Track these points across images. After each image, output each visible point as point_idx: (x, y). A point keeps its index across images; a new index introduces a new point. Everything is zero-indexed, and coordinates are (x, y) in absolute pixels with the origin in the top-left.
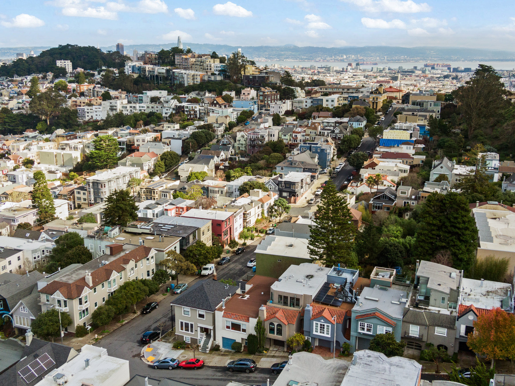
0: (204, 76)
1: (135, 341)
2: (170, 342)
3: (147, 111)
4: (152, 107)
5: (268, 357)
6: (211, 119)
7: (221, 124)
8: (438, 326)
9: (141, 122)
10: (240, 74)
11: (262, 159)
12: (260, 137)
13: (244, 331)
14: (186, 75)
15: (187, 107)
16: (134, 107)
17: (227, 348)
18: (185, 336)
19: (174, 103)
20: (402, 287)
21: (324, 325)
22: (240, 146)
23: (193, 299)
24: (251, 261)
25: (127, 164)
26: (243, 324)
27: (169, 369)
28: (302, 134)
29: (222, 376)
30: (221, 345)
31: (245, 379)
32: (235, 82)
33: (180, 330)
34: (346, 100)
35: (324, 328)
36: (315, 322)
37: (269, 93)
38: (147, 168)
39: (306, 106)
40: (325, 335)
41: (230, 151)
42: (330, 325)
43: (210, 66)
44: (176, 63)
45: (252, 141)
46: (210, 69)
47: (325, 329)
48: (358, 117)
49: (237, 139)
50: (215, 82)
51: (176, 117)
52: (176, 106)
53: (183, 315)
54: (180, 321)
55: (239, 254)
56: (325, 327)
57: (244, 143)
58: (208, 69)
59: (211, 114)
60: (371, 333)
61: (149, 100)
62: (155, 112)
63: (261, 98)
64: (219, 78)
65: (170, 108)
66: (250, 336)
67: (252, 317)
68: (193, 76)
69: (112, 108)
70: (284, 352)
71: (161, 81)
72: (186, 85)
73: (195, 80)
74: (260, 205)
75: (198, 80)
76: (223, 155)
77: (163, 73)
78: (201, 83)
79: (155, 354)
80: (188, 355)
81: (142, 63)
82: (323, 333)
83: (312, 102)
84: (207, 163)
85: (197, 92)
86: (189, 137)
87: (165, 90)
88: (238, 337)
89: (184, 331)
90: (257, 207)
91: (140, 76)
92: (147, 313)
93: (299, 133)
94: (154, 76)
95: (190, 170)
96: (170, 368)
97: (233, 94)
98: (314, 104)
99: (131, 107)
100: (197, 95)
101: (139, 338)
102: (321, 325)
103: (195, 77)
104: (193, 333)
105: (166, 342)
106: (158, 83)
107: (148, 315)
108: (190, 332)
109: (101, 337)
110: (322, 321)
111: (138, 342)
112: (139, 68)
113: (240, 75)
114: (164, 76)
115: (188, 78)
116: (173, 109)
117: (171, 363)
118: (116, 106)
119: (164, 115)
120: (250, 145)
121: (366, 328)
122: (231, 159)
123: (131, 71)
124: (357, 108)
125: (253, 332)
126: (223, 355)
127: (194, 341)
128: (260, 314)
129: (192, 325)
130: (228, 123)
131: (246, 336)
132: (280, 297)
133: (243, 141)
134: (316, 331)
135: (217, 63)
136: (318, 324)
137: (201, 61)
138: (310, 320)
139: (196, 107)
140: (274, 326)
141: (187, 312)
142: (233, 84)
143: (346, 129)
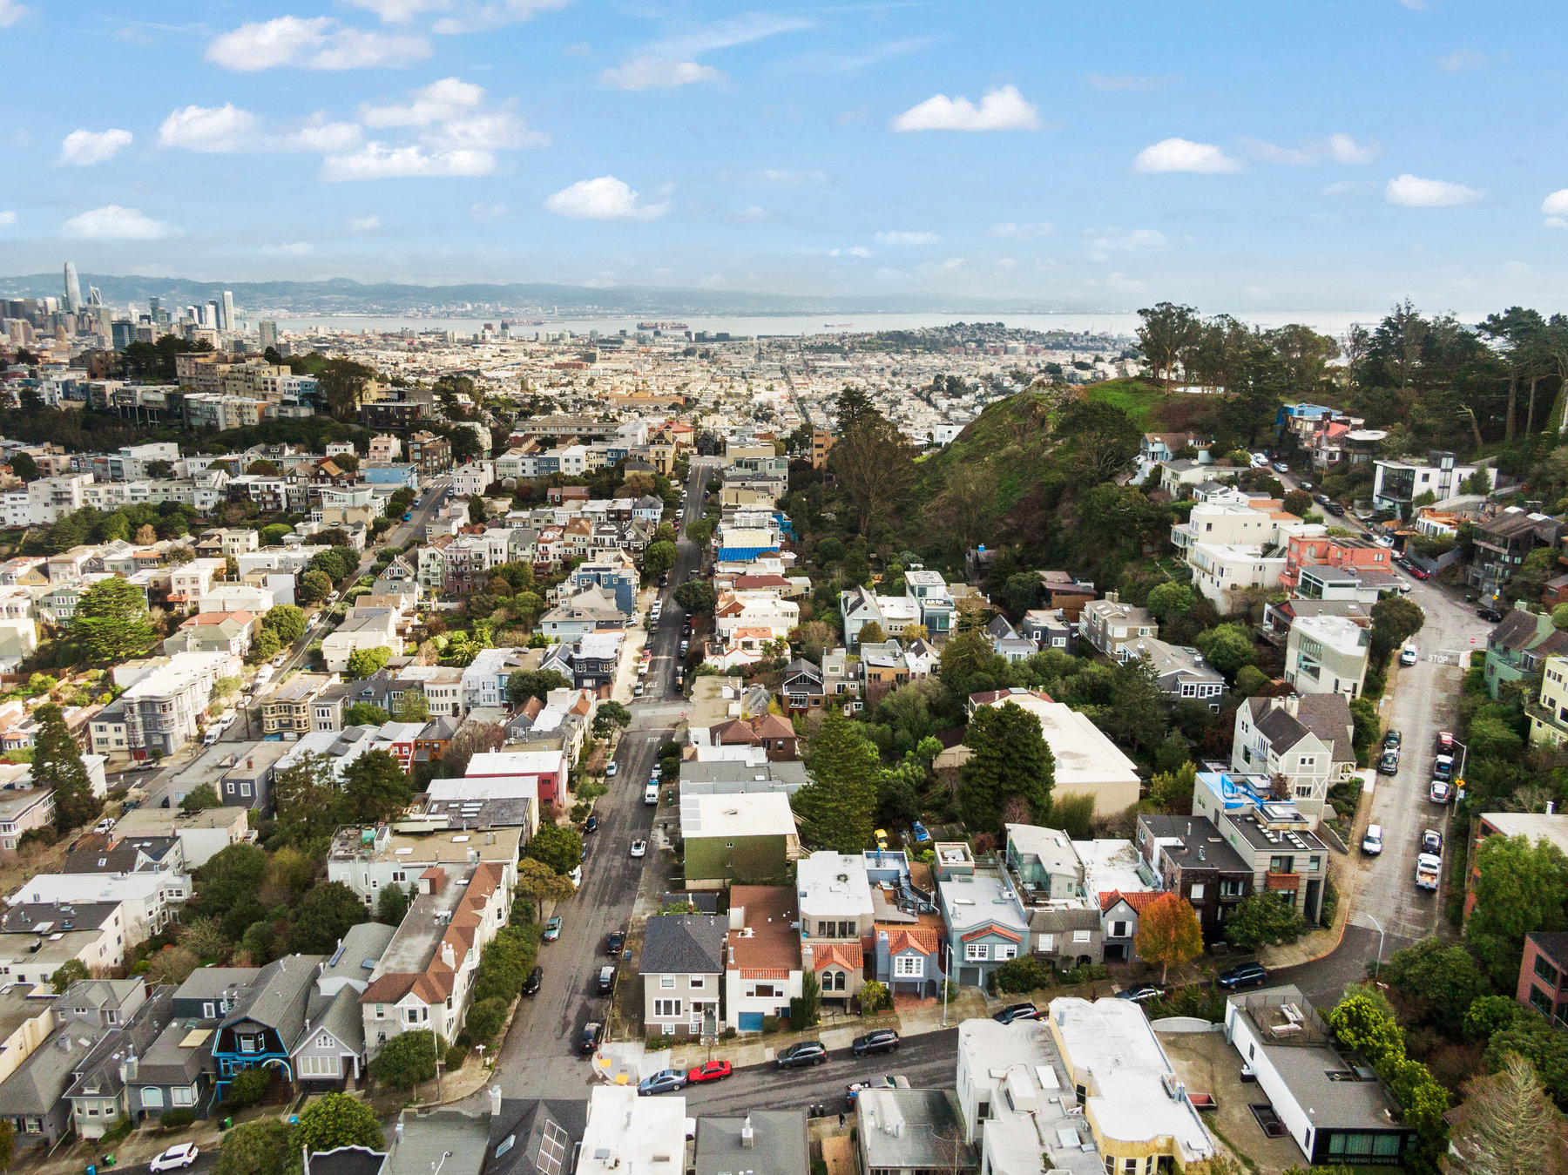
0: (269, 407)
1: (565, 1052)
2: (629, 1041)
3: (157, 500)
4: (164, 490)
5: (827, 1028)
6: (330, 512)
7: (358, 525)
8: (1078, 929)
9: (149, 528)
10: (352, 402)
11: (496, 606)
12: (473, 556)
13: (780, 994)
14: (219, 406)
15: (256, 487)
16: (116, 491)
17: (750, 1028)
18: (664, 1024)
19: (220, 478)
20: (988, 872)
21: (911, 960)
22: (430, 577)
23: (678, 958)
25: (189, 644)
26: (777, 984)
28: (557, 543)
29: (777, 1080)
30: (736, 1025)
31: (821, 1076)
33: (655, 1015)
34: (603, 458)
35: (911, 964)
36: (897, 957)
37: (431, 444)
38: (238, 650)
39: (524, 471)
40: (914, 975)
41: (416, 593)
42: (922, 958)
43: (274, 382)
44: (180, 373)
45: (456, 565)
46: (274, 389)
47: (914, 966)
48: (647, 497)
49: (420, 562)
51: (234, 511)
52: (228, 485)
53: (661, 988)
54: (655, 998)
56: (914, 962)
57: (439, 570)
58: (266, 389)
59: (326, 503)
60: (985, 959)
61: (140, 468)
62: (175, 504)
63: (418, 456)
64: (305, 412)
65: (213, 489)
66: (793, 1001)
67: (793, 970)
68: (240, 407)
69: (60, 498)
70: (847, 1014)
71: (154, 419)
72: (223, 428)
76: (405, 602)
77: (157, 402)
78: (260, 424)
79: (624, 1068)
80: (690, 1057)
81: (85, 374)
82: (910, 972)
83: (535, 464)
86: (308, 565)
87: (169, 441)
88: (768, 1006)
92: (535, 992)
93: (551, 541)
94: (133, 409)
95: (348, 646)
96: (676, 1088)
97: (350, 449)
98: (542, 469)
99: (109, 492)
101: (566, 1044)
102: (907, 960)
103: (245, 410)
104: (681, 1016)
105: (622, 1041)
106: (145, 423)
107: (539, 996)
108: (674, 1015)
109: (493, 1060)
110: (909, 953)
111: (572, 1053)
112: (85, 389)
113: (351, 405)
115: (226, 413)
116: (221, 492)
117: (676, 1078)
118: (68, 492)
119: (198, 506)
120: (453, 574)
121: (977, 952)
123: (61, 395)
124: (635, 476)
125: (798, 994)
126: (747, 1043)
127: (682, 1029)
128: (805, 963)
129: (678, 1003)
130: (371, 520)
131: (784, 1002)
132: (822, 924)
133: (435, 568)
134: (900, 972)
135: (287, 373)
136: (901, 959)
137: (246, 371)
138: (889, 955)
139: (277, 486)
140: (830, 977)
141: (669, 982)
142: (341, 425)
143: (645, 530)
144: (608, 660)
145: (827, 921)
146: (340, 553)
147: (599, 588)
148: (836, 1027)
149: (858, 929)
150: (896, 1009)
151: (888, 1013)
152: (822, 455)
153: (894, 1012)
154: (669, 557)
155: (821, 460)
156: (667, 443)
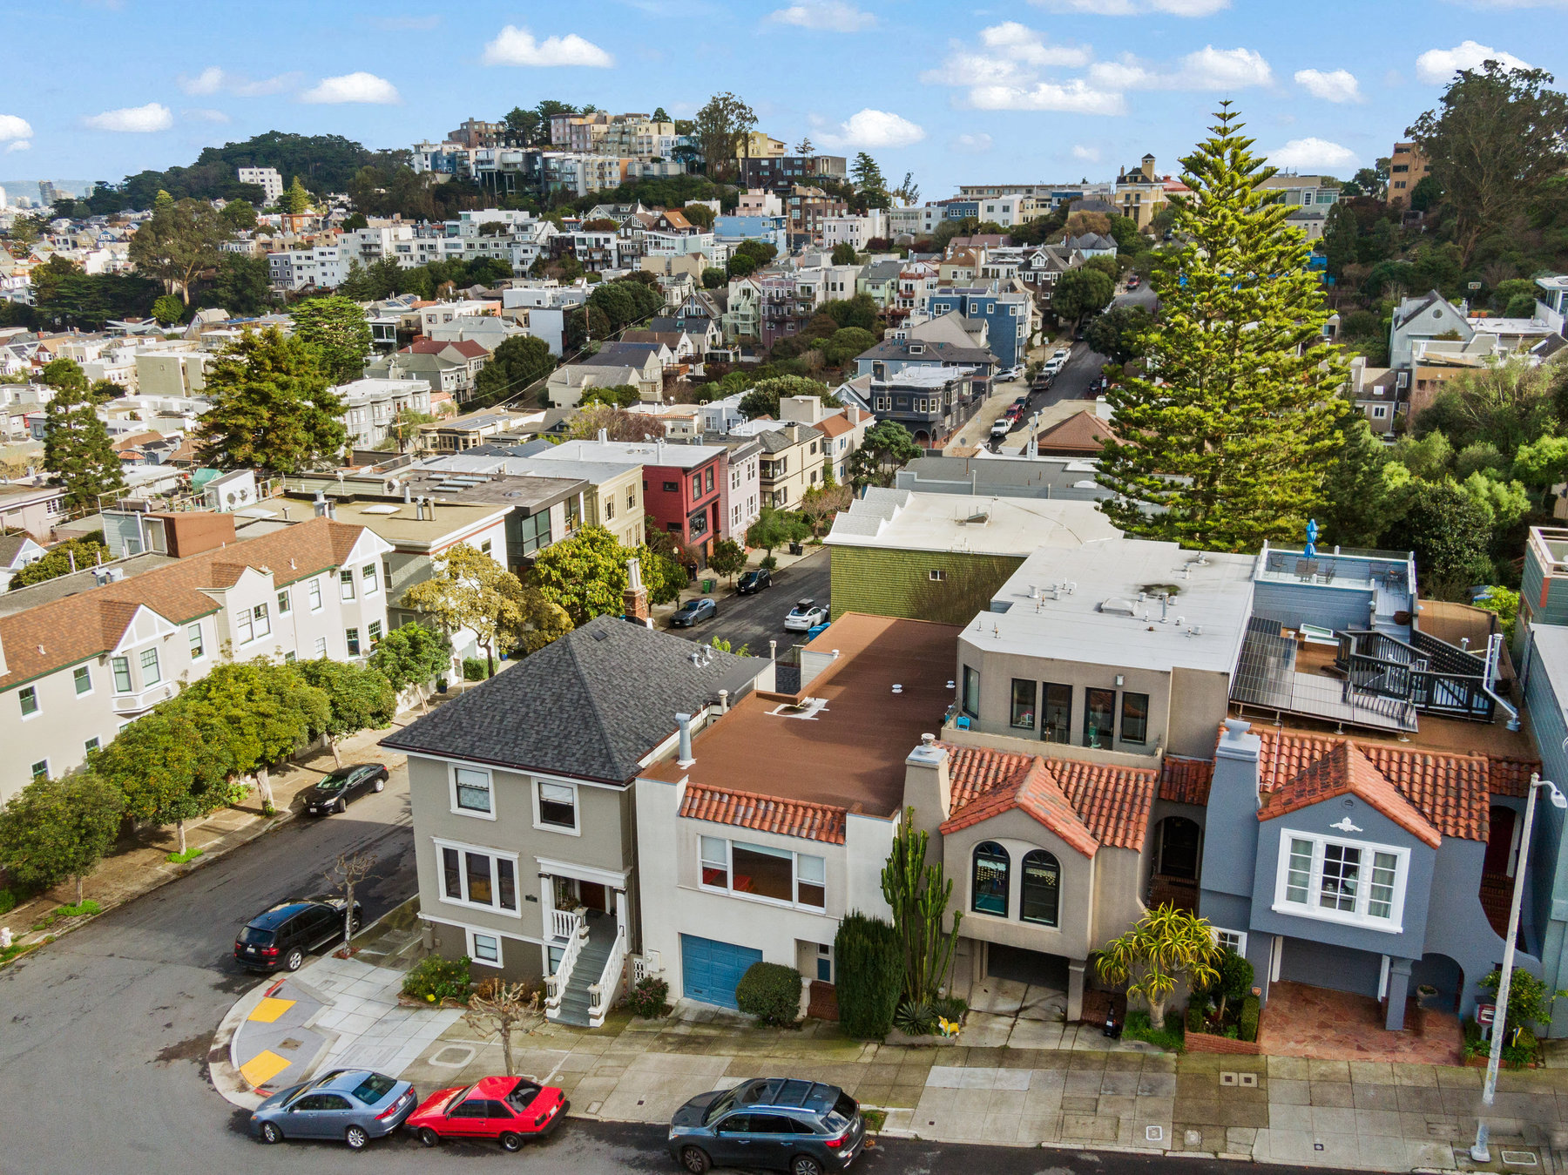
0: (633, 164)
1: (213, 960)
3: (468, 257)
4: (483, 246)
5: (970, 1055)
6: (652, 262)
7: (681, 277)
9: (450, 284)
10: (734, 156)
11: (810, 347)
13: (813, 895)
14: (579, 165)
15: (583, 241)
16: (431, 247)
17: (712, 997)
18: (470, 930)
19: (544, 230)
21: (1353, 854)
22: (739, 321)
23: (511, 720)
24: (803, 609)
25: (391, 373)
26: (808, 858)
27: (344, 1144)
28: (929, 280)
30: (673, 977)
32: (719, 179)
33: (444, 898)
34: (1044, 206)
35: (1351, 871)
36: (1287, 836)
37: (817, 201)
38: (453, 388)
39: (928, 226)
40: (1360, 917)
41: (709, 335)
42: (1404, 855)
43: (650, 143)
44: (554, 139)
45: (776, 305)
46: (650, 150)
47: (1364, 882)
48: (1093, 236)
49: (731, 301)
50: (664, 180)
51: (551, 270)
52: (551, 237)
53: (455, 809)
54: (441, 843)
55: (748, 593)
56: (1366, 865)
57: (751, 312)
59: (651, 251)
62: (489, 259)
63: (796, 214)
64: (674, 169)
65: (534, 244)
66: (853, 926)
67: (866, 811)
68: (601, 166)
69: (368, 252)
70: (1065, 1021)
71: (511, 187)
72: (582, 193)
73: (607, 179)
74: (818, 440)
75: (615, 179)
76: (687, 344)
77: (515, 165)
78: (622, 186)
79: (297, 1035)
81: (460, 146)
82: (1347, 905)
83: (944, 214)
84: (640, 364)
85: (611, 207)
86: (583, 302)
87: (522, 209)
88: (777, 931)
89: (465, 901)
90: (807, 446)
91: (453, 179)
92: (321, 813)
93: (920, 277)
94: (490, 175)
95: (584, 383)
96: (355, 1139)
97: (715, 205)
98: (950, 219)
99: (422, 247)
100: (611, 213)
102: (1332, 851)
103: (607, 169)
104: (516, 914)
105: (374, 961)
106: (504, 194)
108: (496, 908)
109: (39, 939)
110: (1346, 824)
111: (224, 966)
112: (452, 159)
113: (732, 161)
114: (518, 172)
115: (585, 174)
116: (543, 248)
117: (360, 1107)
118: (378, 246)
119: (516, 265)
120: (771, 319)
122: (711, 358)
123: (429, 168)
124: (1083, 217)
125: (877, 906)
126: (684, 1043)
127: (523, 956)
128: (909, 796)
129: (506, 869)
130: (701, 273)
131: (824, 928)
132: (1023, 691)
133: (747, 308)
134: (1298, 895)
135: (669, 132)
136: (1308, 845)
137: (622, 130)
138: (1255, 821)
139: (607, 241)
140: (1002, 867)
141: (477, 793)
142: (714, 185)
143: (1067, 259)
144: (927, 390)
145: (1040, 678)
146: (628, 289)
147: (961, 316)
148: (1005, 1056)
149: (1159, 722)
150: (1267, 1041)
151: (1227, 1052)
152: (1403, 185)
153: (1255, 1053)
154: (1092, 288)
155: (1401, 192)
156: (1145, 180)
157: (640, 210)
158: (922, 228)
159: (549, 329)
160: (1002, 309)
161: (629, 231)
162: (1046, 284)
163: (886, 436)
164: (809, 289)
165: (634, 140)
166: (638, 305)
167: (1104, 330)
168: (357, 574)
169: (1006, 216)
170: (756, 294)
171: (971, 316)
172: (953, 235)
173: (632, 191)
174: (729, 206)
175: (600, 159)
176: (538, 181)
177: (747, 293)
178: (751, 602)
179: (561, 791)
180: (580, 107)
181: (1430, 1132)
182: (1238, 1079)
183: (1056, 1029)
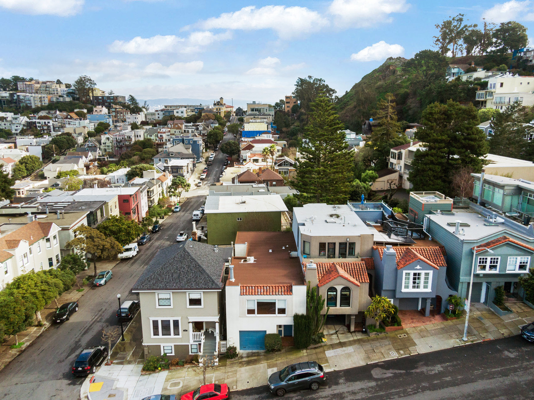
0: (52, 97)
1: (60, 375)
2: (129, 362)
6: (68, 129)
7: (80, 134)
10: (89, 95)
11: (134, 155)
13: (282, 311)
14: (32, 98)
15: (39, 123)
17: (249, 348)
18: (162, 345)
19: (23, 119)
20: (462, 210)
21: (419, 274)
22: (106, 148)
24: (181, 235)
26: (280, 300)
28: (167, 134)
30: (237, 345)
32: (84, 103)
33: (153, 336)
34: (193, 112)
35: (419, 279)
36: (404, 272)
37: (120, 110)
39: (159, 117)
40: (421, 290)
41: (98, 152)
42: (431, 272)
43: (57, 91)
44: (19, 89)
45: (119, 142)
46: (57, 93)
47: (422, 281)
48: (211, 120)
49: (102, 141)
50: (65, 103)
52: (27, 122)
53: (158, 307)
54: (152, 319)
56: (422, 277)
57: (110, 144)
59: (67, 126)
60: (497, 272)
62: (3, 129)
63: (114, 114)
64: (68, 99)
65: (20, 124)
67: (296, 284)
68: (40, 98)
70: (350, 332)
71: (4, 104)
72: (33, 107)
73: (43, 102)
74: (160, 183)
75: (46, 102)
76: (91, 156)
77: (6, 97)
78: (49, 105)
82: (418, 287)
84: (77, 163)
85: (47, 111)
86: (48, 143)
87: (10, 112)
88: (270, 324)
89: (161, 336)
92: (62, 322)
95: (57, 170)
97: (85, 111)
98: (166, 115)
100: (47, 113)
101: (66, 367)
102: (415, 274)
103: (43, 99)
104: (180, 336)
105: (121, 363)
106: (2, 107)
107: (66, 325)
108: (172, 336)
110: (418, 267)
111: (66, 376)
113: (88, 97)
114: (7, 99)
115: (35, 100)
116: (24, 125)
119: (14, 131)
120: (117, 147)
121: (488, 265)
122: (99, 160)
124: (206, 115)
125: (302, 311)
126: (248, 363)
127: (181, 349)
128: (308, 278)
129: (176, 323)
130: (86, 132)
131: (287, 320)
133: (108, 143)
134: (407, 287)
135: (63, 87)
136: (409, 274)
137: (46, 86)
138: (396, 270)
139: (49, 122)
140: (335, 293)
141: (165, 300)
142: (83, 105)
143: (208, 127)
144: (182, 166)
145: (327, 242)
146: (65, 138)
147: (183, 144)
148: (342, 345)
149: (358, 250)
150: (404, 326)
151: (396, 330)
152: (289, 107)
153: (402, 329)
154: (218, 135)
155: (289, 109)
156: (221, 105)
157: (58, 112)
158: (157, 118)
159: (37, 152)
160: (195, 142)
161: (57, 120)
162: (204, 135)
163: (179, 181)
164: (130, 137)
165: (51, 90)
166: (68, 143)
167: (226, 147)
168: (52, 239)
169: (182, 114)
170: (111, 139)
171: (186, 144)
172: (168, 120)
173: (52, 106)
174: (90, 111)
175: (40, 96)
176: (16, 103)
177: (108, 139)
178: (159, 235)
179: (195, 295)
180: (28, 77)
181: (451, 337)
182: (402, 336)
183: (350, 335)
